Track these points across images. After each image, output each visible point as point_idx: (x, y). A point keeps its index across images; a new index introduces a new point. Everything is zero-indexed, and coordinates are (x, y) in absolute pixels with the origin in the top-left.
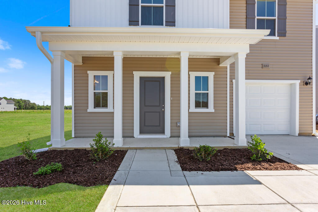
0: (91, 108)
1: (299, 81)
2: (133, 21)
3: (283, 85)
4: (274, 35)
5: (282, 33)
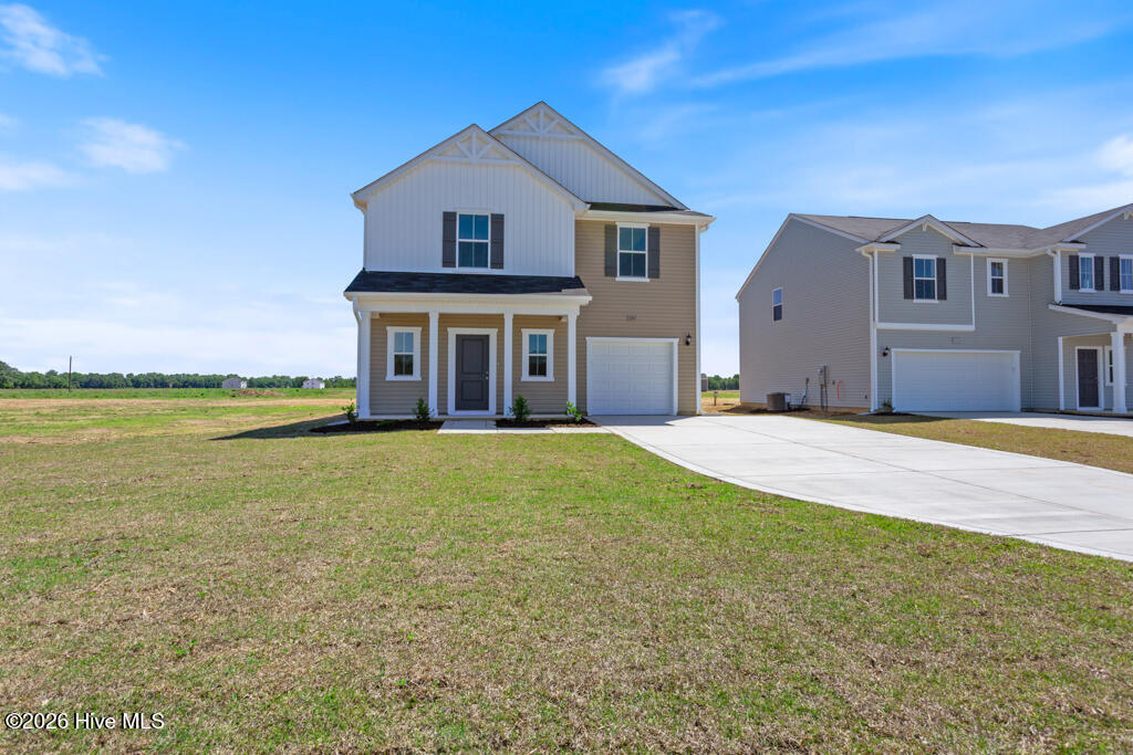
0: (390, 376)
1: (677, 340)
2: (448, 262)
3: (659, 344)
4: (644, 275)
5: (655, 273)
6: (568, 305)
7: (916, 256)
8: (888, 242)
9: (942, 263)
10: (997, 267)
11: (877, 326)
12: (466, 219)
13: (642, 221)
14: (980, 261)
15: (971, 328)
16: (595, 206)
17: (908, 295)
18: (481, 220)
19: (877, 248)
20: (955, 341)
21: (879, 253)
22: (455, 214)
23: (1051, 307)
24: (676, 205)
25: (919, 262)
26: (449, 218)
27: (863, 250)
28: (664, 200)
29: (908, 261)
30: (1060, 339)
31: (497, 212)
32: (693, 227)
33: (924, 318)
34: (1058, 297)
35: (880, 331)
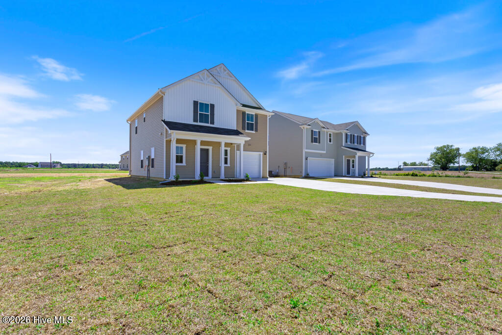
1: (263, 153)
2: (195, 120)
3: (256, 154)
4: (253, 130)
5: (256, 130)
6: (240, 140)
7: (314, 130)
8: (308, 125)
9: (319, 132)
10: (330, 135)
11: (305, 150)
12: (202, 104)
13: (253, 112)
14: (327, 132)
15: (325, 152)
16: (244, 106)
17: (312, 142)
18: (207, 105)
19: (306, 127)
20: (321, 156)
22: (198, 102)
23: (342, 147)
24: (262, 107)
25: (315, 131)
26: (196, 103)
27: (302, 127)
28: (258, 105)
29: (312, 131)
30: (344, 156)
31: (212, 103)
32: (267, 115)
33: (316, 149)
34: (344, 145)
35: (305, 152)
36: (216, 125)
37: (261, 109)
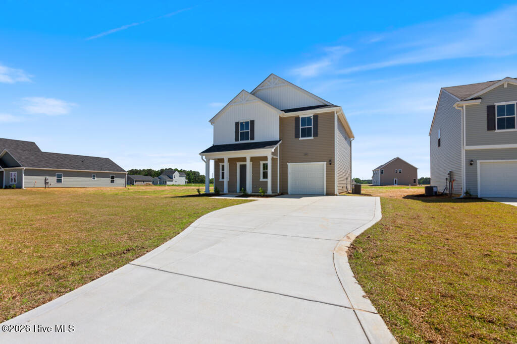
0: (221, 179)
1: (326, 163)
2: (237, 140)
3: (319, 164)
4: (311, 136)
5: (316, 135)
7: (496, 104)
8: (472, 99)
11: (465, 148)
12: (242, 124)
16: (286, 111)
17: (490, 129)
18: (247, 123)
19: (465, 104)
21: (466, 106)
22: (239, 122)
25: (501, 106)
26: (237, 124)
27: (456, 106)
28: (321, 102)
29: (491, 108)
31: (252, 119)
32: (334, 112)
33: (505, 141)
35: (466, 151)
36: (257, 139)
37: (327, 105)
